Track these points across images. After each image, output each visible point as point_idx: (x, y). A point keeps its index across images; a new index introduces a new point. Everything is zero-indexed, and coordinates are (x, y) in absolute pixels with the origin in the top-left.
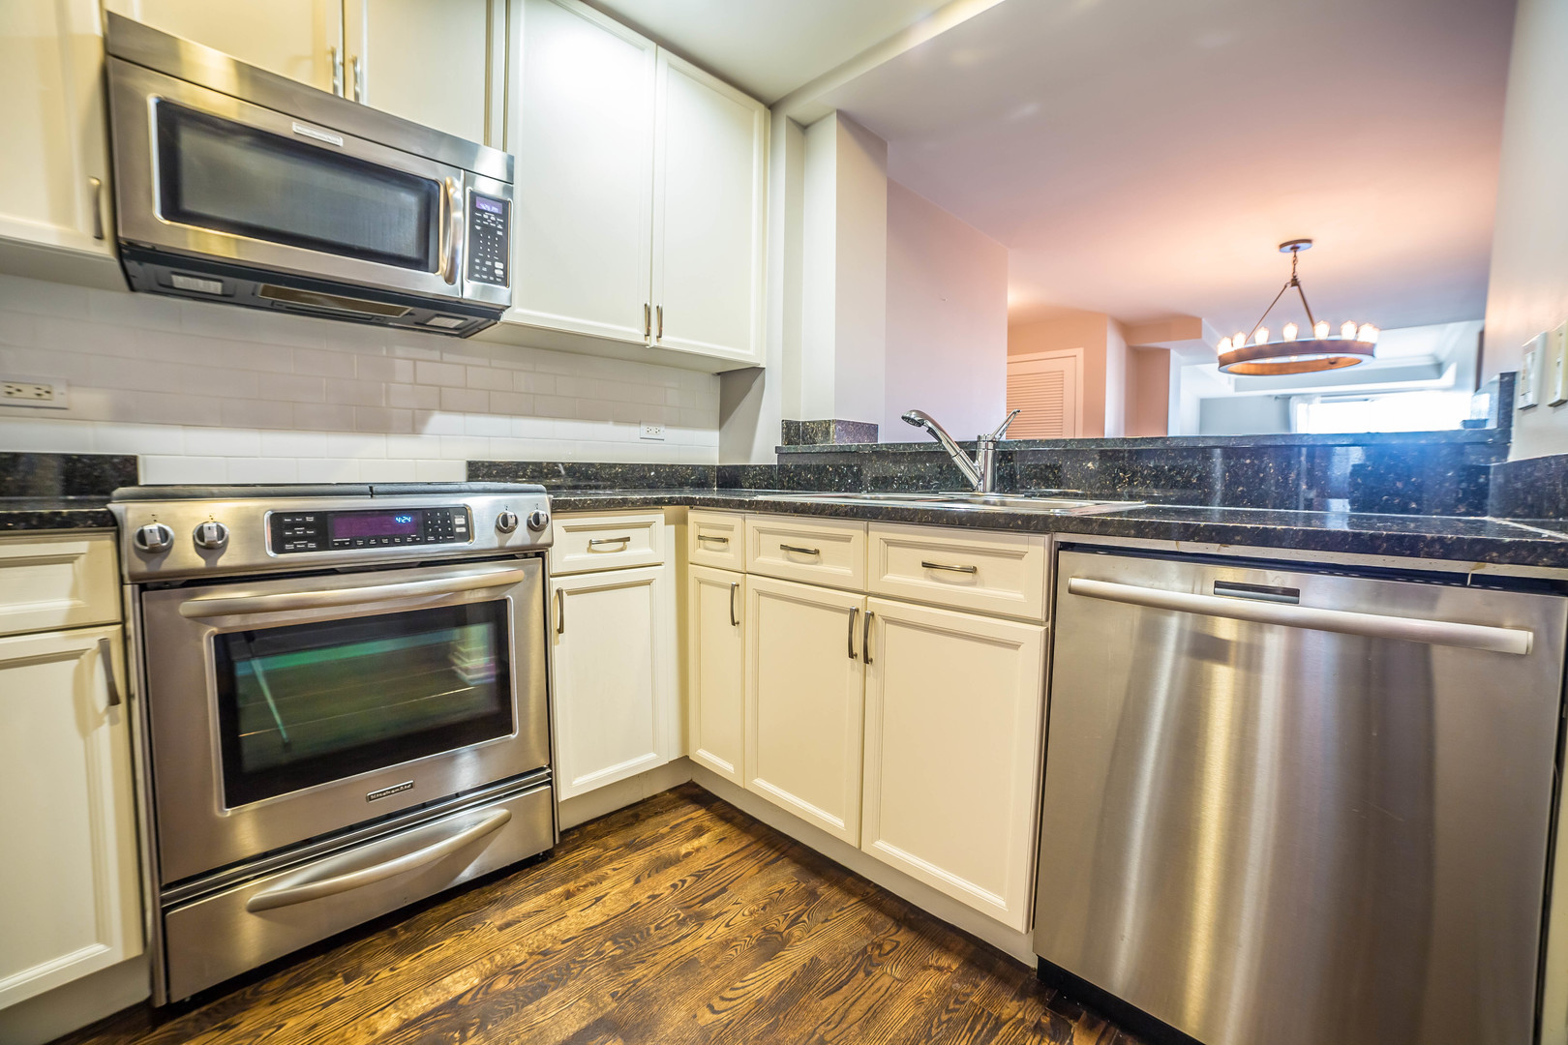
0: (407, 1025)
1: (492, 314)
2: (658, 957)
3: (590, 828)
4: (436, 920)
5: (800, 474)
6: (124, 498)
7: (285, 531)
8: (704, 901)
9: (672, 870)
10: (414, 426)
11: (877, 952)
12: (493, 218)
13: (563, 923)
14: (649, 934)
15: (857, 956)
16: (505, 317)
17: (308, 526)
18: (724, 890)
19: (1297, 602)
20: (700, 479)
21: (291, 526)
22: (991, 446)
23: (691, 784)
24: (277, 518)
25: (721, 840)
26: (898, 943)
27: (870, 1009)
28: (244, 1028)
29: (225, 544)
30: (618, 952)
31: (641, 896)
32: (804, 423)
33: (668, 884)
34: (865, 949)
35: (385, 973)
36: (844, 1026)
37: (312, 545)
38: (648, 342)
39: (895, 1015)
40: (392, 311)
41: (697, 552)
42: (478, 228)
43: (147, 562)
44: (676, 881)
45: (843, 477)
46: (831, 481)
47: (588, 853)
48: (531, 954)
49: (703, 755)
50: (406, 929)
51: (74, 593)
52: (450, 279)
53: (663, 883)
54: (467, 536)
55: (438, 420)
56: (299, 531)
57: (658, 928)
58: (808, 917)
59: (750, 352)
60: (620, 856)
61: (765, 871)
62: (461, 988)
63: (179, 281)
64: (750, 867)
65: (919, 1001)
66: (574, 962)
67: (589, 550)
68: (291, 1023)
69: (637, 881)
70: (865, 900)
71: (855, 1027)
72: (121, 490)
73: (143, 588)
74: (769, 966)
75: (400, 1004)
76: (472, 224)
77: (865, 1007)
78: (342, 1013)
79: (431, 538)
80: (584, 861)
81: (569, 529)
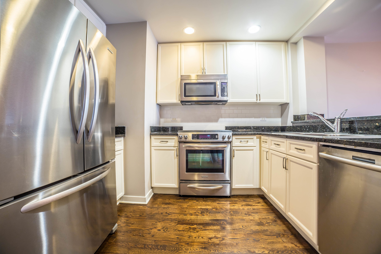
0: (201, 208)
1: (226, 101)
2: (239, 217)
3: (239, 196)
4: (209, 199)
5: (297, 128)
6: (179, 132)
7: (194, 137)
8: (252, 213)
9: (249, 207)
10: (216, 121)
11: (282, 235)
12: (225, 86)
13: (226, 207)
14: (239, 213)
15: (277, 234)
16: (228, 101)
17: (196, 136)
18: (257, 213)
19: (374, 163)
20: (276, 129)
21: (194, 136)
22: (339, 120)
23: (263, 195)
24: (193, 135)
25: (262, 206)
26: (289, 237)
27: (273, 242)
28: (186, 201)
29: (187, 138)
30: (233, 213)
31: (241, 208)
32: (300, 115)
33: (247, 208)
34: (280, 234)
35: (201, 202)
36: (265, 241)
37: (197, 139)
38: (257, 101)
39: (277, 245)
40: (211, 103)
41: (263, 145)
42: (222, 88)
43: (180, 140)
44: (249, 208)
45: (306, 129)
46: (303, 130)
47: (236, 199)
48: (220, 208)
49: (263, 188)
50: (205, 199)
51: (174, 143)
52: (218, 97)
53: (246, 208)
54: (217, 139)
55: (220, 119)
56: (195, 137)
57: (241, 213)
58: (271, 224)
59: (285, 100)
60: (241, 201)
61: (268, 214)
62: (209, 208)
63: (186, 104)
64: (265, 212)
65: (285, 247)
66: (225, 212)
67: (240, 143)
68: (190, 203)
69: (242, 206)
70: (287, 227)
71: (267, 242)
72: (179, 131)
73: (180, 143)
74: (257, 227)
75: (201, 206)
76: (221, 87)
77: (272, 241)
78: (195, 204)
79: (212, 139)
80: (235, 200)
81: (236, 139)
